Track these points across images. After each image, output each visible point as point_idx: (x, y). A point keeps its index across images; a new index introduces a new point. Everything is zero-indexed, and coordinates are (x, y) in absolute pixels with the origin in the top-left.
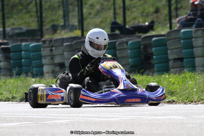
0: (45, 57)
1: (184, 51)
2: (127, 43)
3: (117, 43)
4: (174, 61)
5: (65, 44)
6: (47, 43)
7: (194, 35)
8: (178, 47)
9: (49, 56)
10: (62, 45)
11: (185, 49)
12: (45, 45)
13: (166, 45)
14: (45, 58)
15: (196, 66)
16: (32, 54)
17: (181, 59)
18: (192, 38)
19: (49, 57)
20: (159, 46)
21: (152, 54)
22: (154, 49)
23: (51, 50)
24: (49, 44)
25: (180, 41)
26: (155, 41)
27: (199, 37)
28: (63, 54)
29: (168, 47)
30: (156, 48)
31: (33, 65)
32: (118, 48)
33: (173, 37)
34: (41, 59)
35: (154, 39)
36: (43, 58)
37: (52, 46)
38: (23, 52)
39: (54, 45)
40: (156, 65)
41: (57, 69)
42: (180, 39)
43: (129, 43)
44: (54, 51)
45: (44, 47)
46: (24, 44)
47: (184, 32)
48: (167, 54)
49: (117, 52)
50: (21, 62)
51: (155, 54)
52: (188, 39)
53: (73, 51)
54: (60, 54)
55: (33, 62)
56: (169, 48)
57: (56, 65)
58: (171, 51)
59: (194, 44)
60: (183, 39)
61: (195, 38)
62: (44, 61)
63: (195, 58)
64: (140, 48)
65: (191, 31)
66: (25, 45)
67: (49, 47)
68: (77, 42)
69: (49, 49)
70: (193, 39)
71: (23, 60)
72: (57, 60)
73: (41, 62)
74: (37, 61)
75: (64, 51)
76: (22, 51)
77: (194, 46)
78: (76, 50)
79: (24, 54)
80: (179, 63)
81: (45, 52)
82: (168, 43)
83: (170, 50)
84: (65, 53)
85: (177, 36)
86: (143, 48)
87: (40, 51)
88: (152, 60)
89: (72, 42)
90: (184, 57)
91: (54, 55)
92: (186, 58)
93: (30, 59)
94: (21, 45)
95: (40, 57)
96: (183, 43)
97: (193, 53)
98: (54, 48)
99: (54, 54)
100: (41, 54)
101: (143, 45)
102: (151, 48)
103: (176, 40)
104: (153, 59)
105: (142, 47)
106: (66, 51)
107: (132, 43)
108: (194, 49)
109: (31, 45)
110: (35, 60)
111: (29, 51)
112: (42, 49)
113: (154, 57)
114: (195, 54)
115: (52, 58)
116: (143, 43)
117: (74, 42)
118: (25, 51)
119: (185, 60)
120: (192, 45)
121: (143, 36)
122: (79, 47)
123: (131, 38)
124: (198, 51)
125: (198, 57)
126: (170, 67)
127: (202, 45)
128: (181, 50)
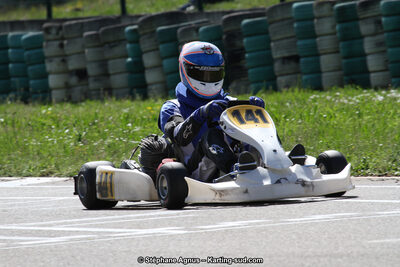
0: (51, 59)
1: (299, 43)
2: (197, 30)
3: (179, 31)
4: (283, 63)
5: (86, 34)
6: (54, 31)
7: (316, 13)
8: (289, 35)
9: (56, 56)
10: (82, 36)
11: (301, 39)
12: (50, 37)
13: (266, 32)
14: (51, 61)
15: (323, 70)
16: (26, 53)
17: (296, 59)
18: (312, 19)
19: (57, 60)
20: (255, 35)
21: (243, 50)
22: (245, 40)
23: (62, 46)
24: (57, 34)
25: (292, 24)
26: (247, 24)
27: (324, 17)
28: (84, 52)
29: (271, 35)
30: (250, 39)
31: (30, 73)
32: (181, 40)
33: (279, 18)
34: (43, 62)
35: (245, 21)
36: (46, 61)
37: (63, 39)
38: (10, 51)
39: (65, 36)
40: (250, 71)
41: (74, 80)
42: (291, 20)
43: (201, 29)
44: (65, 48)
45: (48, 41)
46: (10, 34)
47: (298, 8)
48: (269, 48)
50: (8, 68)
51: (247, 50)
52: (305, 20)
53: (102, 46)
54: (79, 53)
55: (30, 68)
56: (273, 38)
57: (70, 73)
58: (277, 43)
59: (318, 30)
60: (298, 21)
61: (319, 18)
62: (49, 66)
63: (318, 55)
64: (221, 38)
65: (311, 5)
66: (13, 37)
67: (55, 40)
68: (107, 30)
69: (57, 43)
70: (316, 21)
71: (10, 66)
72: (73, 65)
73: (45, 68)
74: (37, 67)
75: (84, 47)
76: (8, 48)
77: (318, 33)
78: (107, 45)
79: (12, 53)
80: (293, 65)
81: (50, 49)
82: (271, 28)
83: (274, 41)
84: (86, 51)
85: (286, 16)
86: (227, 38)
87: (41, 47)
88: (243, 61)
89: (98, 30)
90: (300, 54)
91: (66, 56)
92: (304, 57)
93: (23, 62)
94: (6, 36)
95: (41, 60)
96: (298, 28)
97: (315, 47)
98: (65, 42)
99: (67, 53)
100: (42, 53)
101: (226, 33)
102: (241, 39)
103: (286, 22)
104: (244, 58)
105: (224, 37)
106: (88, 47)
107: (206, 31)
108: (318, 39)
109: (24, 37)
110: (31, 65)
111: (19, 47)
112: (44, 44)
113: (247, 55)
114: (319, 48)
115: (64, 61)
116: (225, 30)
117: (102, 29)
118: (13, 48)
119: (302, 60)
120: (314, 31)
121: (225, 17)
122: (111, 38)
123: (205, 20)
124: (324, 43)
125: (325, 54)
126: (277, 74)
127: (331, 31)
128: (295, 42)
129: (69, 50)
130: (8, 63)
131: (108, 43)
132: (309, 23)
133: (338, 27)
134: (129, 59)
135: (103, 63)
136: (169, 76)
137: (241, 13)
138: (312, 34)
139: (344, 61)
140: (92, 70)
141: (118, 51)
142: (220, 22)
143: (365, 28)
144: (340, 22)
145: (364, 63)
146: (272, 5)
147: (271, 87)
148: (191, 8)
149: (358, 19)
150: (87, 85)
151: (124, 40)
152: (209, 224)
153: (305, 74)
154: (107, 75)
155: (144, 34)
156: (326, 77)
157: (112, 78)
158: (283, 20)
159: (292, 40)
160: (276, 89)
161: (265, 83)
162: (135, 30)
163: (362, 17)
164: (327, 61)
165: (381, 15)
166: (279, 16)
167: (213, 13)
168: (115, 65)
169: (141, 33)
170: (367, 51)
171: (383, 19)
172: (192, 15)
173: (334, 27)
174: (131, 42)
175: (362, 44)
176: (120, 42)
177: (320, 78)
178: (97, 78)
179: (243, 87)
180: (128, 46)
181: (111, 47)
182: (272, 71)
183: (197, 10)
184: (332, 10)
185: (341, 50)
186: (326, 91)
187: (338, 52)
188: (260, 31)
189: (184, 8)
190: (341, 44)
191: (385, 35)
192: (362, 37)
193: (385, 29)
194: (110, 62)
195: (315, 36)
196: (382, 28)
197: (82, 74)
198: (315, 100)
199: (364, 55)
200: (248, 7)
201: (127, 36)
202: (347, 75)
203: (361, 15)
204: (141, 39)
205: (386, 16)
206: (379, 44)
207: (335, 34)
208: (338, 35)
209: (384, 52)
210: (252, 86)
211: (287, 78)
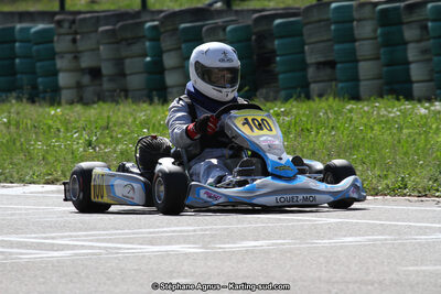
0: (62, 55)
1: (336, 47)
2: (224, 29)
3: (204, 29)
4: (318, 68)
5: (101, 29)
6: (66, 25)
7: (356, 15)
8: (325, 38)
9: (68, 52)
10: (96, 31)
11: (339, 42)
12: (62, 31)
13: (301, 35)
14: (62, 57)
15: (361, 78)
16: (35, 48)
17: (331, 64)
18: (352, 21)
19: (69, 56)
20: (288, 36)
21: (273, 53)
22: (276, 42)
23: (74, 41)
24: (70, 28)
25: (329, 26)
26: (279, 25)
27: (364, 19)
28: (98, 49)
29: (305, 37)
30: (282, 41)
31: (38, 70)
32: (205, 39)
33: (315, 18)
34: (54, 59)
35: (278, 21)
36: (57, 57)
37: (76, 33)
38: (17, 44)
39: (79, 31)
40: (281, 76)
41: (86, 79)
42: (328, 22)
43: (229, 28)
44: (79, 44)
45: (59, 35)
46: (18, 26)
47: (337, 8)
48: (303, 52)
50: (13, 64)
51: (278, 53)
52: (343, 22)
53: (118, 43)
54: (93, 50)
55: (39, 64)
56: (307, 41)
57: (83, 71)
58: (312, 46)
59: (357, 33)
60: (335, 23)
61: (359, 20)
62: (59, 63)
63: (357, 61)
64: (250, 40)
65: (351, 6)
66: (22, 30)
67: (68, 34)
68: (125, 25)
69: (70, 37)
70: (355, 23)
71: (17, 61)
72: (86, 62)
73: (55, 65)
74: (46, 63)
75: (98, 43)
76: (15, 41)
77: (357, 36)
78: (124, 43)
79: (20, 47)
80: (329, 71)
81: (61, 44)
82: (306, 30)
83: (309, 44)
84: (101, 47)
85: (325, 17)
86: (256, 40)
87: (52, 41)
88: (274, 65)
89: (115, 25)
90: (337, 60)
91: (79, 52)
92: (341, 62)
93: (31, 57)
94: (13, 28)
95: (52, 55)
96: (336, 30)
97: (353, 52)
98: (78, 37)
99: (80, 49)
100: (53, 49)
101: (255, 34)
102: (272, 41)
103: (322, 23)
104: (275, 62)
105: (254, 37)
106: (103, 44)
107: (234, 30)
108: (357, 44)
109: (33, 30)
110: (40, 61)
111: (29, 41)
112: (56, 38)
113: (278, 59)
114: (358, 54)
115: (76, 58)
116: (255, 30)
117: (120, 24)
118: (21, 41)
119: (339, 66)
120: (353, 34)
121: (256, 15)
122: (129, 35)
123: (234, 18)
124: (364, 48)
125: (364, 60)
126: (310, 80)
127: (372, 35)
128: (332, 46)
129: (81, 46)
130: (14, 59)
131: (126, 40)
132: (347, 25)
133: (379, 31)
134: (148, 59)
135: (119, 62)
137: (273, 12)
138: (351, 38)
139: (385, 69)
140: (107, 69)
141: (136, 48)
142: (249, 21)
143: (409, 33)
144: (382, 26)
145: (408, 71)
146: (308, 4)
147: (303, 95)
148: (219, 5)
149: (402, 23)
150: (101, 85)
151: (144, 37)
152: (229, 243)
153: (341, 81)
154: (123, 75)
155: (166, 31)
156: (364, 86)
157: (128, 78)
158: (320, 21)
159: (329, 43)
160: (308, 97)
162: (154, 27)
163: (405, 21)
164: (366, 69)
165: (427, 20)
166: (315, 16)
167: (242, 11)
168: (131, 65)
169: (162, 30)
170: (411, 59)
171: (430, 24)
172: (219, 13)
173: (375, 31)
174: (150, 40)
175: (405, 50)
176: (139, 39)
177: (357, 87)
178: (112, 79)
179: (272, 94)
180: (147, 44)
181: (129, 44)
182: (305, 77)
183: (225, 7)
184: (374, 12)
185: (382, 57)
186: (364, 100)
187: (378, 58)
188: (293, 32)
189: (211, 5)
190: (382, 50)
191: (432, 41)
192: (406, 43)
193: (432, 34)
194: (127, 61)
195: (354, 40)
196: (428, 32)
197: (95, 73)
198: (351, 111)
199: (408, 63)
200: (282, 6)
201: (147, 33)
202: (387, 84)
203: (405, 19)
204: (162, 37)
205: (433, 20)
206: (425, 51)
207: (376, 38)
208: (379, 40)
209: (429, 60)
210: (283, 93)
211: (321, 85)
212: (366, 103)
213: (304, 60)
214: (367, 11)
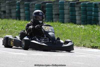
1: (60, 11)
2: (35, 4)
3: (30, 4)
4: (55, 15)
5: (7, 2)
8: (57, 8)
10: (5, 2)
13: (52, 7)
15: (65, 18)
17: (58, 14)
18: (64, 5)
22: (46, 8)
25: (59, 6)
26: (47, 5)
27: (67, 5)
28: (6, 7)
29: (53, 8)
32: (30, 7)
33: (55, 4)
35: (47, 4)
39: (1, 2)
40: (47, 16)
41: (2, 13)
42: (58, 5)
43: (36, 4)
47: (61, 2)
48: (52, 11)
49: (30, 8)
51: (47, 11)
53: (10, 5)
54: (4, 7)
56: (53, 9)
57: (2, 11)
58: (54, 10)
60: (60, 5)
61: (65, 5)
63: (64, 14)
65: (64, 2)
68: (12, 2)
70: (64, 6)
72: (2, 9)
75: (6, 5)
77: (65, 9)
78: (11, 6)
80: (57, 16)
82: (53, 6)
83: (54, 9)
84: (6, 6)
85: (58, 3)
86: (42, 7)
89: (10, 1)
90: (60, 14)
92: (61, 14)
96: (60, 7)
97: (64, 12)
99: (1, 6)
101: (42, 6)
102: (45, 8)
103: (57, 5)
104: (46, 13)
105: (41, 7)
106: (7, 5)
107: (37, 5)
108: (65, 10)
113: (46, 12)
114: (65, 13)
116: (42, 5)
119: (60, 15)
121: (42, 2)
123: (37, 2)
124: (66, 11)
125: (66, 14)
126: (53, 18)
127: (68, 9)
128: (59, 10)
131: (12, 5)
132: (63, 6)
133: (70, 8)
134: (17, 10)
135: (10, 10)
136: (26, 15)
137: (46, 2)
139: (70, 16)
140: (7, 11)
141: (14, 7)
142: (40, 3)
143: (77, 9)
144: (70, 7)
145: (75, 17)
147: (51, 21)
149: (75, 7)
150: (5, 15)
151: (16, 5)
152: (33, 54)
153: (60, 19)
155: (21, 4)
156: (65, 20)
157: (12, 14)
159: (58, 10)
160: (53, 22)
161: (50, 20)
162: (19, 3)
163: (76, 6)
164: (66, 16)
165: (81, 6)
166: (56, 3)
167: (39, 1)
168: (13, 11)
169: (20, 3)
171: (81, 7)
173: (69, 8)
174: (18, 5)
175: (75, 13)
176: (15, 5)
177: (64, 20)
178: (8, 13)
180: (17, 6)
182: (52, 17)
184: (69, 3)
185: (70, 14)
186: (65, 23)
187: (69, 14)
188: (50, 6)
190: (70, 12)
191: (81, 11)
192: (76, 11)
193: (82, 10)
194: (12, 10)
195: (64, 10)
196: (81, 9)
198: (62, 25)
199: (76, 16)
201: (17, 4)
202: (71, 20)
203: (76, 5)
205: (82, 6)
206: (80, 13)
207: (69, 9)
208: (70, 10)
209: (81, 15)
210: (47, 20)
211: (56, 19)
212: (66, 24)
213: (52, 13)
214: (67, 3)
